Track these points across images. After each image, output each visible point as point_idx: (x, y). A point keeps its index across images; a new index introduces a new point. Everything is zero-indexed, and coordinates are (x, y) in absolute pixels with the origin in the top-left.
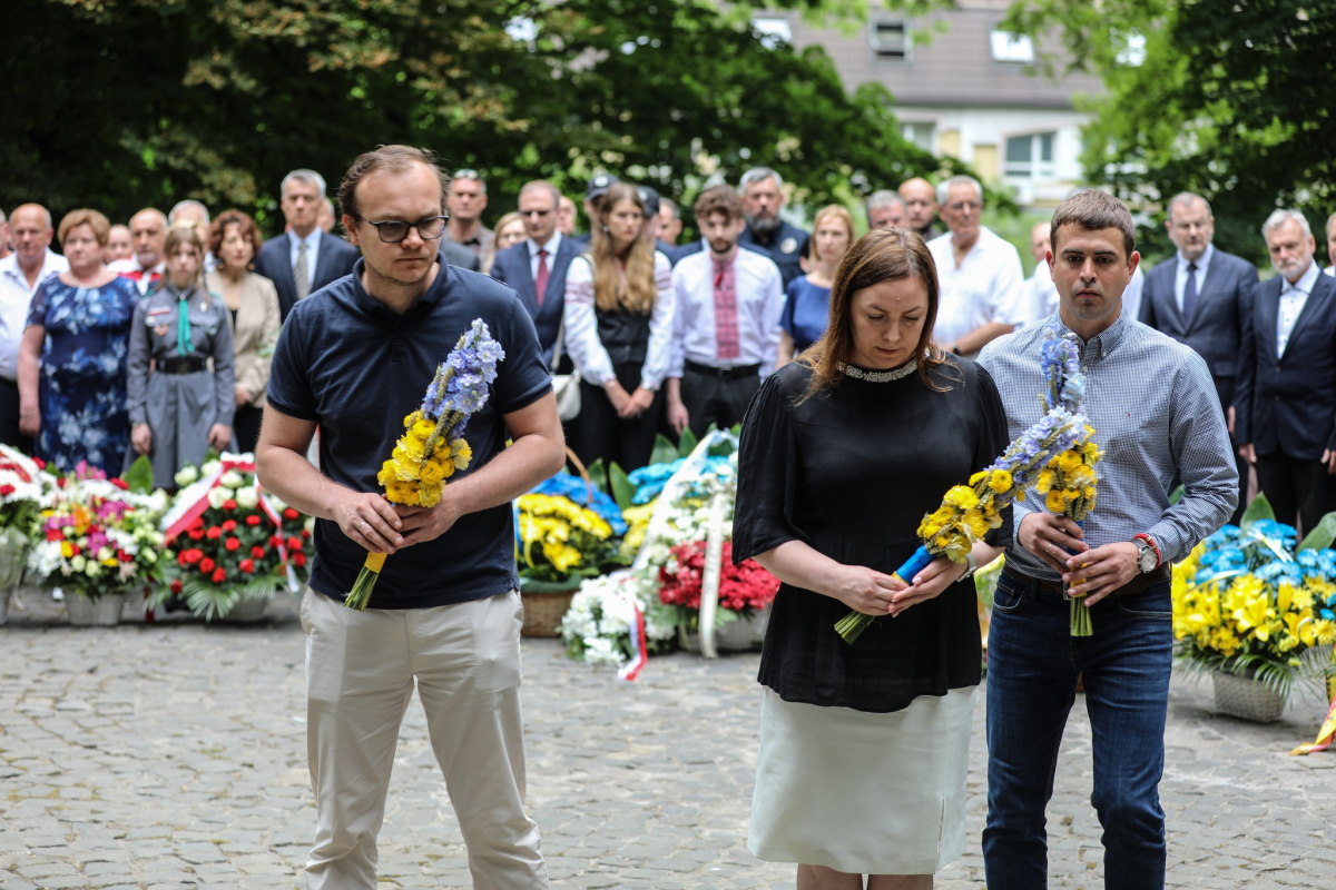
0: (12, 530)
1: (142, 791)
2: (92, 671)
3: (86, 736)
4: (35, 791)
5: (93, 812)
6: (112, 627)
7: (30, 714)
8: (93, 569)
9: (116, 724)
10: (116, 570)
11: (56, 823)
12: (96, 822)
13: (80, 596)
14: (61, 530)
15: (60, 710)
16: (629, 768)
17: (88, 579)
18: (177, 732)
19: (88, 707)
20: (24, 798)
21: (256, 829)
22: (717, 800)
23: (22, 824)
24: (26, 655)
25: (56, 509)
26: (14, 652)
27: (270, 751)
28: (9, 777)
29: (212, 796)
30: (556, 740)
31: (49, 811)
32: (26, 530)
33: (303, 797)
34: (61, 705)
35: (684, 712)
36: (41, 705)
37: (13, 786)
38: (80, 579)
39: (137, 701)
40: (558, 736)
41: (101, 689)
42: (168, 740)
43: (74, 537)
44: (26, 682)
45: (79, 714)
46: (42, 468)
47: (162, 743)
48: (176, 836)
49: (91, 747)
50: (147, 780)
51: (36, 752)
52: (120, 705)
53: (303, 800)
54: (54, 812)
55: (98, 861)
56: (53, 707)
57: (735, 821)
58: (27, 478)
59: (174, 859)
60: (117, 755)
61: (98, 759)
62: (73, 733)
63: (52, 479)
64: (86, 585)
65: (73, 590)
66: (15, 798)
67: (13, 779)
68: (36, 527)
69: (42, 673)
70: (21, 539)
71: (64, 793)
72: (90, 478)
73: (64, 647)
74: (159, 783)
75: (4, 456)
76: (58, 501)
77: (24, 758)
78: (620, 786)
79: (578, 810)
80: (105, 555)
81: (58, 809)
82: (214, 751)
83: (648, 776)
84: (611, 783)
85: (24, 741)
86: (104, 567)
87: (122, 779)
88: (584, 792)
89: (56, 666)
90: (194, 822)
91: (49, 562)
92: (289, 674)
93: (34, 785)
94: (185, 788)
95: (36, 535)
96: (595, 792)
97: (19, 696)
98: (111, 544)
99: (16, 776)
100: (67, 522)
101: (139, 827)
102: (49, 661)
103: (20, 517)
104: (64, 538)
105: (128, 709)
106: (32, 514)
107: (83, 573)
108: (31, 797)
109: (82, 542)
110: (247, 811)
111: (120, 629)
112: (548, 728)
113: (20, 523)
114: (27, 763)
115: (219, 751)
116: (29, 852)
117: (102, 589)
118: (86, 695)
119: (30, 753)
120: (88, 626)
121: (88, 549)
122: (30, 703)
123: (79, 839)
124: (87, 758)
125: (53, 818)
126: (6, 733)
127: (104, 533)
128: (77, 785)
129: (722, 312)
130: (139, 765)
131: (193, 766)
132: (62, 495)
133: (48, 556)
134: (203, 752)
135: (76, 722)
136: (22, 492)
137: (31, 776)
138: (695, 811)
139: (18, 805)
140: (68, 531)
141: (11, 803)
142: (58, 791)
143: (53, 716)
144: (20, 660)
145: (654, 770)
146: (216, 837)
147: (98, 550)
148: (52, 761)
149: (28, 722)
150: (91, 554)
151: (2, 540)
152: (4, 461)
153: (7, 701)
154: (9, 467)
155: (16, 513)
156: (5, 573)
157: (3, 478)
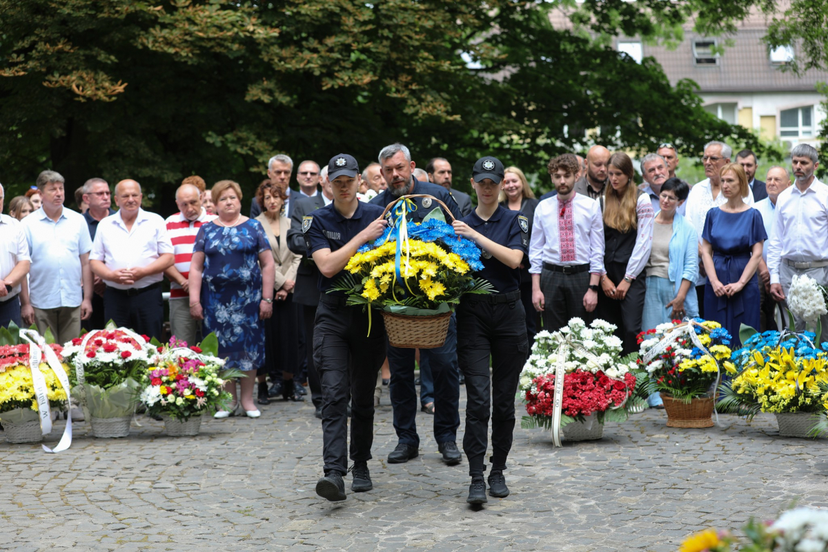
0: (130, 379)
1: (199, 536)
2: (177, 464)
3: (169, 504)
4: (133, 538)
5: (167, 550)
6: (193, 436)
7: (137, 491)
8: (180, 401)
9: (188, 496)
10: (195, 401)
13: (173, 418)
14: (160, 378)
15: (155, 488)
16: (500, 515)
17: (177, 407)
18: (225, 500)
19: (173, 486)
20: (126, 542)
22: (550, 534)
24: (138, 455)
25: (157, 366)
26: (131, 454)
27: (280, 510)
28: (119, 530)
29: (241, 538)
30: (456, 500)
32: (138, 379)
33: (296, 538)
34: (156, 486)
35: (538, 480)
36: (143, 486)
37: (121, 535)
38: (173, 408)
39: (203, 482)
40: (458, 497)
41: (181, 475)
42: (219, 505)
43: (168, 382)
44: (136, 471)
45: (167, 490)
46: (147, 341)
47: (215, 507)
49: (170, 510)
50: (203, 529)
51: (137, 514)
52: (192, 484)
53: (296, 539)
56: (151, 487)
57: (559, 546)
58: (138, 347)
60: (186, 515)
61: (174, 518)
62: (161, 502)
63: (154, 348)
64: (176, 412)
65: (169, 414)
66: (121, 542)
67: (121, 531)
68: (145, 377)
69: (147, 466)
70: (136, 384)
71: (151, 539)
72: (178, 347)
73: (163, 450)
74: (209, 532)
75: (125, 334)
76: (158, 361)
77: (129, 518)
78: (492, 527)
79: (463, 542)
80: (187, 392)
82: (246, 511)
83: (511, 520)
84: (487, 525)
85: (131, 507)
86: (187, 400)
87: (187, 530)
88: (469, 531)
89: (156, 462)
91: (153, 398)
92: (298, 463)
93: (133, 534)
94: (225, 534)
95: (144, 382)
96: (476, 531)
97: (131, 480)
98: (191, 385)
99: (123, 529)
100: (164, 373)
102: (152, 458)
103: (134, 371)
104: (162, 384)
105: (197, 487)
106: (142, 369)
107: (174, 404)
108: (131, 541)
109: (173, 385)
110: (262, 547)
111: (198, 438)
112: (453, 492)
113: (134, 374)
114: (131, 521)
115: (249, 511)
117: (186, 414)
118: (172, 479)
119: (133, 515)
120: (178, 437)
121: (176, 389)
122: (137, 485)
124: (168, 517)
127: (187, 379)
128: (159, 534)
129: (564, 232)
130: (199, 520)
131: (231, 521)
132: (161, 357)
133: (152, 394)
134: (239, 512)
135: (164, 496)
136: (135, 355)
137: (132, 528)
138: (535, 541)
139: (122, 546)
140: (164, 379)
141: (117, 545)
142: (147, 538)
143: (151, 492)
144: (134, 459)
145: (514, 516)
147: (183, 389)
148: (146, 519)
149: (136, 496)
150: (179, 392)
151: (124, 385)
152: (124, 337)
153: (124, 484)
154: (127, 341)
155: (132, 368)
156: (127, 406)
157: (123, 347)
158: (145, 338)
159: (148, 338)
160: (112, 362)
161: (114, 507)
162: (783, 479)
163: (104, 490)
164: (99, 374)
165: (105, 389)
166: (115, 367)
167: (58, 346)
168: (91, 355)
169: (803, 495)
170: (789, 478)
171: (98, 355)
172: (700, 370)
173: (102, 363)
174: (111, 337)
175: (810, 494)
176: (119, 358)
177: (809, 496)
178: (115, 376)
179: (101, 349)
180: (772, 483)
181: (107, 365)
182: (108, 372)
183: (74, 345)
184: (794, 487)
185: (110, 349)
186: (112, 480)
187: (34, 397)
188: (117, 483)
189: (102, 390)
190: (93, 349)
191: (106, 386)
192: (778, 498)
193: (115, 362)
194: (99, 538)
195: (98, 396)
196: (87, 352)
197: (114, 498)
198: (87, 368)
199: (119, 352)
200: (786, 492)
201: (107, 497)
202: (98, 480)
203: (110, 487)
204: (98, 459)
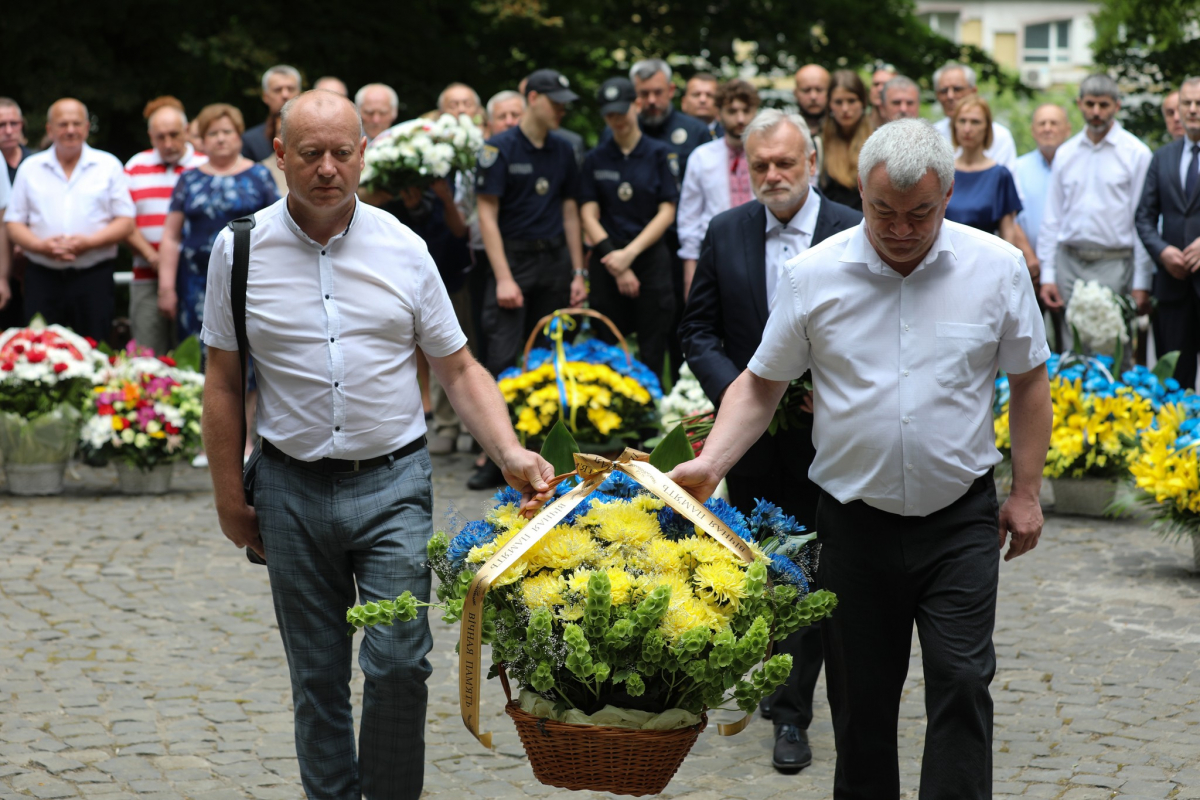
0: (66, 405)
1: (174, 652)
2: (138, 537)
3: (126, 600)
4: (74, 653)
5: (127, 673)
6: (161, 495)
7: (76, 579)
8: (142, 441)
9: (156, 588)
10: (164, 442)
11: (91, 685)
12: (128, 683)
13: (130, 467)
14: (111, 405)
15: (105, 575)
17: (137, 450)
18: (212, 595)
19: (131, 572)
20: (62, 660)
21: (278, 689)
23: (57, 684)
24: (77, 523)
25: (107, 385)
26: (67, 520)
28: (50, 640)
29: (240, 657)
31: (85, 672)
32: (79, 405)
34: (107, 571)
36: (87, 570)
37: (54, 648)
38: (130, 450)
39: (178, 565)
41: (145, 554)
42: (203, 603)
43: (125, 411)
44: (75, 548)
45: (123, 579)
46: (94, 347)
47: (198, 606)
48: (202, 695)
49: (130, 611)
50: (180, 641)
51: (79, 616)
52: (161, 570)
54: (90, 673)
55: (126, 721)
56: (98, 573)
59: (198, 718)
60: (154, 618)
61: (136, 622)
62: (114, 597)
63: (103, 357)
64: (136, 456)
65: (124, 460)
66: (55, 660)
67: (55, 641)
68: (88, 403)
69: (91, 540)
70: (74, 414)
71: (101, 655)
72: (139, 356)
73: (115, 515)
74: (190, 645)
75: (58, 336)
76: (109, 378)
77: (67, 622)
80: (153, 428)
81: (94, 670)
82: (245, 614)
85: (68, 605)
86: (152, 440)
87: (156, 642)
89: (105, 533)
90: (220, 682)
91: (101, 435)
93: (73, 647)
94: (215, 649)
95: (89, 410)
97: (67, 562)
98: (159, 418)
99: (57, 638)
100: (117, 397)
101: (168, 688)
102: (99, 528)
103: (73, 393)
104: (115, 413)
105: (168, 574)
106: (84, 390)
107: (132, 445)
108: (69, 659)
109: (132, 416)
111: (168, 497)
113: (73, 399)
114: (69, 626)
115: (250, 614)
116: (62, 712)
117: (151, 460)
118: (130, 560)
119: (72, 616)
120: (138, 495)
121: (137, 422)
122: (77, 569)
123: (110, 699)
124: (126, 621)
125: (89, 680)
126: (52, 598)
127: (152, 407)
128: (114, 647)
129: (737, 195)
130: (174, 627)
131: (224, 628)
132: (113, 371)
133: (100, 430)
134: (235, 614)
135: (118, 587)
136: (75, 369)
137: (72, 638)
139: (57, 666)
140: (118, 406)
141: (49, 664)
142: (95, 654)
143: (97, 581)
144: (71, 528)
146: (239, 697)
147: (146, 423)
148: (93, 624)
149: (74, 586)
150: (140, 427)
151: (56, 414)
152: (58, 341)
153: (56, 567)
154: (62, 346)
155: (70, 389)
156: (60, 446)
157: (57, 356)
158: (90, 342)
159: (94, 343)
160: (40, 380)
161: (42, 603)
162: (1066, 580)
163: (27, 576)
164: (19, 397)
165: (29, 420)
166: (44, 387)
168: (8, 367)
169: (1099, 606)
170: (1075, 578)
171: (17, 368)
173: (24, 380)
174: (38, 340)
175: (1112, 603)
176: (50, 373)
177: (1109, 607)
178: (44, 400)
179: (23, 358)
180: (1050, 585)
181: (30, 383)
182: (34, 394)
184: (1084, 593)
185: (36, 358)
186: (38, 562)
188: (46, 567)
189: (23, 422)
190: (11, 358)
191: (31, 414)
192: (1062, 609)
193: (44, 379)
194: (21, 653)
195: (17, 430)
196: (2, 364)
197: (43, 591)
198: (2, 387)
199: (49, 363)
200: (1073, 601)
201: (31, 588)
202: (16, 561)
203: (35, 571)
204: (16, 528)
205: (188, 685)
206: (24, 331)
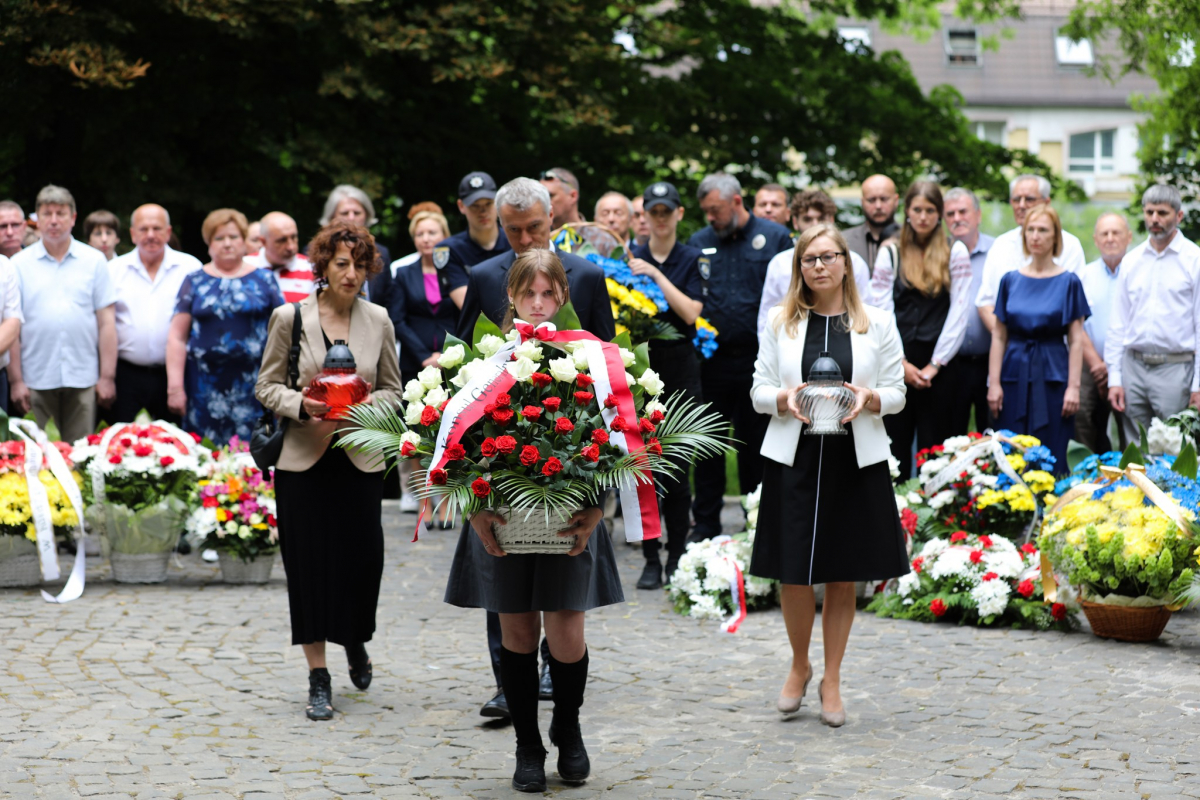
0: (172, 497)
1: (293, 730)
2: (244, 624)
3: (241, 681)
4: (197, 730)
5: (250, 748)
6: (263, 584)
7: (191, 662)
8: (245, 532)
9: (268, 671)
10: (266, 533)
11: (217, 759)
12: (253, 757)
13: (233, 557)
14: (216, 497)
15: (217, 658)
16: (732, 711)
17: (240, 541)
19: (242, 656)
20: (187, 736)
21: (397, 764)
22: (810, 738)
23: (186, 759)
24: (185, 610)
25: (211, 479)
26: (173, 607)
27: (408, 695)
28: (173, 717)
29: (357, 735)
30: (665, 686)
31: (211, 747)
32: (184, 497)
33: (438, 736)
34: (218, 654)
35: (780, 661)
36: (200, 654)
37: (178, 725)
38: (233, 542)
39: (287, 650)
40: (667, 682)
41: (253, 640)
43: (228, 504)
44: (185, 633)
45: (235, 662)
46: (198, 442)
48: (325, 769)
49: (246, 691)
50: (297, 720)
51: (197, 696)
52: (271, 654)
53: (438, 739)
54: (215, 748)
55: (256, 792)
56: (210, 656)
57: (826, 757)
58: (185, 451)
59: (324, 790)
60: (270, 699)
61: (253, 702)
62: (229, 679)
63: (207, 452)
64: (238, 547)
65: (227, 551)
66: (180, 737)
67: (177, 719)
68: (193, 495)
69: (200, 626)
70: (180, 505)
71: (224, 732)
72: (241, 451)
73: (220, 602)
75: (165, 431)
76: (213, 472)
77: (186, 701)
78: (723, 727)
79: (685, 748)
80: (256, 520)
81: (218, 745)
82: (357, 695)
83: (749, 717)
84: (715, 724)
85: (186, 686)
86: (255, 531)
87: (275, 720)
88: (691, 732)
89: (212, 620)
90: (341, 757)
91: (206, 526)
92: (423, 627)
93: (196, 725)
94: (332, 727)
95: (194, 502)
96: (701, 732)
97: (180, 646)
98: (261, 510)
99: (180, 716)
100: (221, 490)
101: (292, 762)
102: (206, 615)
103: (179, 485)
104: (219, 505)
105: (278, 658)
106: (190, 483)
107: (236, 536)
108: (194, 735)
109: (235, 509)
110: (390, 748)
111: (269, 587)
112: (658, 676)
113: (179, 491)
114: (189, 705)
116: (193, 783)
117: (253, 551)
118: (241, 645)
119: (191, 696)
120: (240, 584)
121: (240, 514)
122: (189, 653)
123: (238, 772)
124: (243, 701)
125: (214, 753)
126: (169, 679)
127: (255, 500)
128: (234, 725)
130: (290, 707)
132: (217, 465)
133: (204, 521)
134: (348, 696)
135: (232, 669)
136: (180, 463)
137: (193, 716)
138: (790, 748)
139: (183, 742)
140: (222, 498)
141: (175, 740)
142: (218, 730)
143: (212, 664)
144: (179, 615)
145: (754, 713)
146: (362, 771)
147: (249, 515)
148: (211, 703)
149: (190, 669)
150: (243, 519)
151: (162, 506)
152: (163, 435)
153: (170, 651)
154: (168, 441)
155: (175, 482)
156: (166, 536)
157: (163, 450)
158: (194, 437)
159: (198, 438)
160: (147, 472)
161: (161, 684)
162: (1138, 668)
163: (142, 659)
164: (127, 489)
165: (135, 511)
166: (151, 479)
167: (65, 445)
168: (116, 460)
169: (1169, 691)
170: (1145, 666)
171: (125, 461)
172: (1009, 507)
173: (132, 472)
174: (144, 434)
175: (1180, 689)
176: (157, 466)
177: (1179, 693)
178: (151, 492)
179: (130, 452)
180: (1123, 673)
181: (138, 475)
182: (140, 486)
183: (90, 443)
184: (1154, 680)
185: (143, 452)
186: (151, 645)
187: (31, 520)
188: (159, 650)
189: (130, 513)
190: (119, 451)
191: (138, 506)
192: (1135, 694)
193: (152, 472)
194: (147, 729)
195: (124, 521)
196: (110, 457)
197: (159, 672)
198: (109, 479)
199: (156, 456)
200: (1145, 687)
201: (148, 669)
202: (130, 644)
203: (150, 655)
204: (126, 614)
205: (310, 760)
206: (130, 425)
